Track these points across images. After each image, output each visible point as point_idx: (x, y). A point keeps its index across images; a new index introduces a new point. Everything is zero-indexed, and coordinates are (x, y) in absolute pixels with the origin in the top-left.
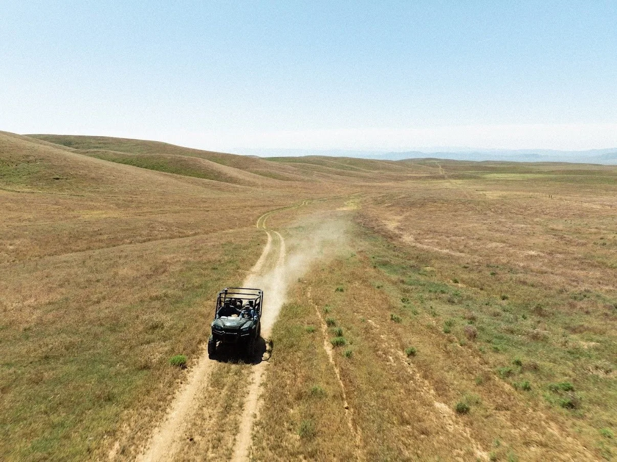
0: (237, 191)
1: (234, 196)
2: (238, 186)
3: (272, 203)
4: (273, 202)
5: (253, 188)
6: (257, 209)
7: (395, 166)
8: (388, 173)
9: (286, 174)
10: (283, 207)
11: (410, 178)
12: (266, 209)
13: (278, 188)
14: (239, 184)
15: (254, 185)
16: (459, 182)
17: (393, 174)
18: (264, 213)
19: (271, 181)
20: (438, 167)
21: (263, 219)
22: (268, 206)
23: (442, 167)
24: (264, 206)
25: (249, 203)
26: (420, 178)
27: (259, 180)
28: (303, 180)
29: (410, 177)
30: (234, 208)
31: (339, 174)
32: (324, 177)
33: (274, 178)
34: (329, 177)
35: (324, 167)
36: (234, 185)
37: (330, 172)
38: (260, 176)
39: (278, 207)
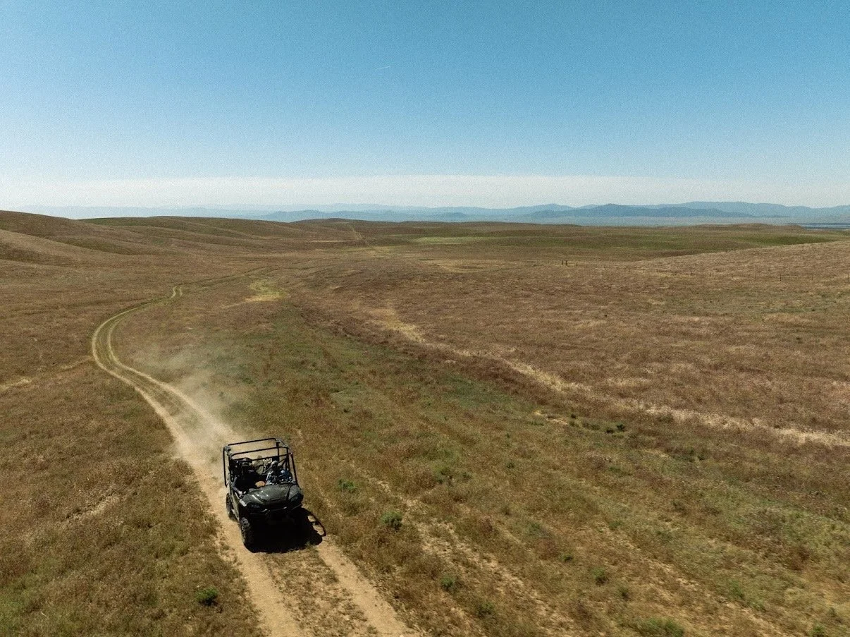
0: (34, 275)
1: (29, 286)
2: (35, 266)
3: (112, 295)
4: (113, 292)
5: (67, 269)
6: (85, 312)
7: (292, 230)
8: (283, 239)
9: (126, 244)
10: (139, 302)
11: (318, 246)
12: (103, 309)
13: (114, 267)
14: (38, 262)
15: (68, 263)
16: (386, 249)
17: (291, 240)
18: (102, 319)
19: (99, 256)
20: (351, 230)
21: (104, 333)
22: (106, 302)
23: (356, 230)
24: (98, 303)
25: (63, 299)
26: (332, 245)
27: (78, 255)
28: (156, 253)
29: (319, 244)
30: (31, 311)
31: (212, 241)
32: (190, 246)
33: (105, 250)
34: (197, 246)
35: (186, 232)
36: (28, 265)
37: (197, 239)
38: (79, 248)
39: (128, 304)
